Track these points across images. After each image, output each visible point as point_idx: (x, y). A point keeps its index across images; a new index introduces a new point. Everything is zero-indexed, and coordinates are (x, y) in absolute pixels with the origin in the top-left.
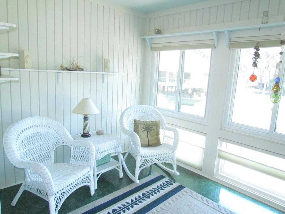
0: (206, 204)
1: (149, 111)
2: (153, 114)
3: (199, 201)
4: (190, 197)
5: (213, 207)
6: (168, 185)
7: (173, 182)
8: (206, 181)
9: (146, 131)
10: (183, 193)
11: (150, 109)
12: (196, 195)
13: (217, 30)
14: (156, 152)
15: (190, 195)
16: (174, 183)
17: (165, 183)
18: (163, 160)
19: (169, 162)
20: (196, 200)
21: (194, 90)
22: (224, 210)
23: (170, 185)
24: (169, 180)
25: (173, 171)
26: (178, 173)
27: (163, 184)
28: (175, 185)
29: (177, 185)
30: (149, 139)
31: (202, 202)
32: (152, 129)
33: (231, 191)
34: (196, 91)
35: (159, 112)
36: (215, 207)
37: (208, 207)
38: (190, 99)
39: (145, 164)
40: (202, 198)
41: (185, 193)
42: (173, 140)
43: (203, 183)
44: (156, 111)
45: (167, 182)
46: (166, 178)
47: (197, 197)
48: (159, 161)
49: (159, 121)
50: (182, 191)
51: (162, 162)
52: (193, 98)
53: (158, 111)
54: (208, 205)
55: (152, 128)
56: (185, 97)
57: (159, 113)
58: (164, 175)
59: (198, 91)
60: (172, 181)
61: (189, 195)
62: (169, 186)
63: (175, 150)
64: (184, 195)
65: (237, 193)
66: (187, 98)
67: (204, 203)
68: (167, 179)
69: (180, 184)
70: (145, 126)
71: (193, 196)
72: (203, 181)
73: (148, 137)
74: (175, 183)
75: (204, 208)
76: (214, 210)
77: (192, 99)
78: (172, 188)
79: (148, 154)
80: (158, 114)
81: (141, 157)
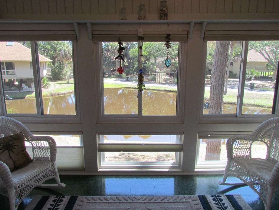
0: (106, 203)
1: (3, 123)
2: (8, 125)
3: (99, 204)
4: (88, 204)
5: (113, 201)
6: (58, 204)
7: (62, 197)
8: (93, 178)
9: (6, 152)
10: (79, 204)
11: (3, 121)
12: (92, 198)
13: (79, 21)
14: (33, 173)
15: (87, 201)
16: (63, 199)
17: (53, 203)
18: (43, 179)
19: (51, 177)
20: (95, 204)
21: (21, 81)
22: (123, 199)
23: (60, 203)
24: (55, 197)
25: (57, 185)
26: (64, 185)
27: (52, 205)
28: (66, 199)
29: (68, 198)
30: (14, 160)
31: (102, 203)
32: (14, 146)
33: (118, 178)
34: (24, 82)
35: (17, 121)
36: (114, 201)
37: (109, 205)
38: (19, 91)
39: (23, 194)
40: (99, 199)
41: (81, 203)
42: (49, 151)
43: (91, 182)
44: (13, 120)
45: (54, 201)
46: (51, 196)
47: (95, 200)
48: (39, 182)
49: (21, 132)
50: (77, 202)
51: (43, 182)
52: (23, 89)
53: (15, 120)
54: (109, 203)
55: (14, 144)
56: (12, 90)
57: (18, 123)
58: (47, 194)
59: (26, 81)
60: (60, 198)
61: (87, 203)
62: (60, 205)
63: (55, 161)
64: (81, 205)
65: (123, 176)
66: (16, 91)
67: (105, 203)
68: (53, 198)
69: (70, 196)
70: (2, 145)
71: (90, 201)
72: (91, 180)
73: (11, 158)
74: (64, 197)
75: (107, 207)
76: (116, 204)
77: (21, 91)
78: (64, 204)
79: (24, 180)
80: (16, 124)
81: (15, 188)
